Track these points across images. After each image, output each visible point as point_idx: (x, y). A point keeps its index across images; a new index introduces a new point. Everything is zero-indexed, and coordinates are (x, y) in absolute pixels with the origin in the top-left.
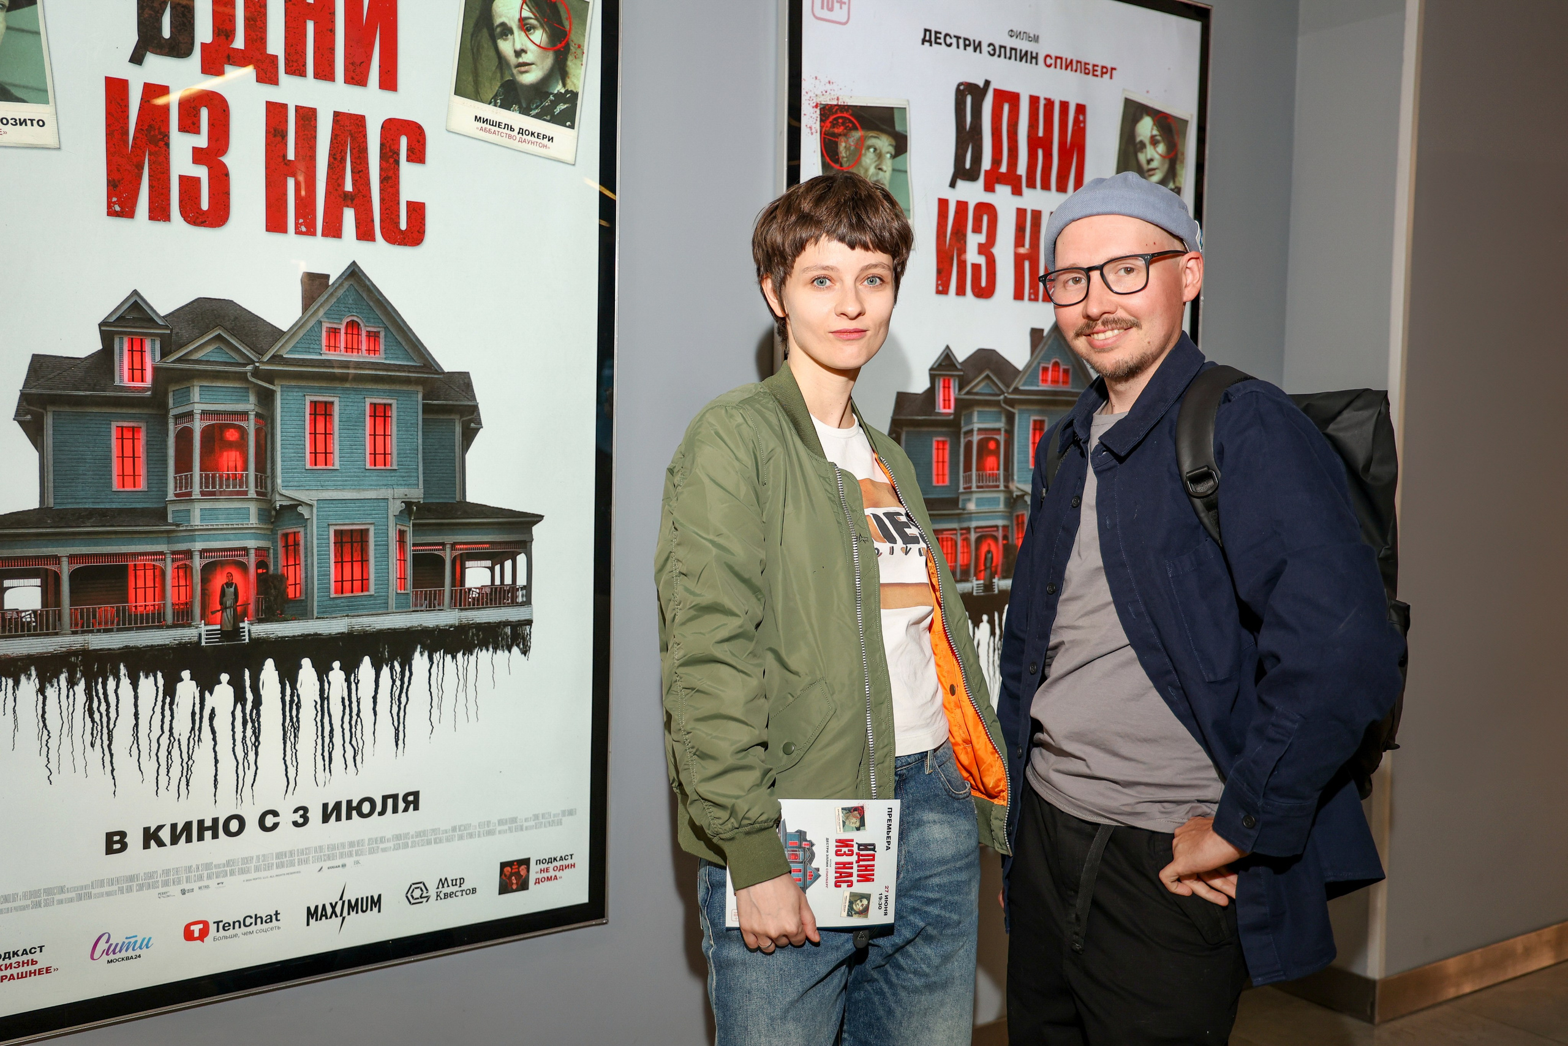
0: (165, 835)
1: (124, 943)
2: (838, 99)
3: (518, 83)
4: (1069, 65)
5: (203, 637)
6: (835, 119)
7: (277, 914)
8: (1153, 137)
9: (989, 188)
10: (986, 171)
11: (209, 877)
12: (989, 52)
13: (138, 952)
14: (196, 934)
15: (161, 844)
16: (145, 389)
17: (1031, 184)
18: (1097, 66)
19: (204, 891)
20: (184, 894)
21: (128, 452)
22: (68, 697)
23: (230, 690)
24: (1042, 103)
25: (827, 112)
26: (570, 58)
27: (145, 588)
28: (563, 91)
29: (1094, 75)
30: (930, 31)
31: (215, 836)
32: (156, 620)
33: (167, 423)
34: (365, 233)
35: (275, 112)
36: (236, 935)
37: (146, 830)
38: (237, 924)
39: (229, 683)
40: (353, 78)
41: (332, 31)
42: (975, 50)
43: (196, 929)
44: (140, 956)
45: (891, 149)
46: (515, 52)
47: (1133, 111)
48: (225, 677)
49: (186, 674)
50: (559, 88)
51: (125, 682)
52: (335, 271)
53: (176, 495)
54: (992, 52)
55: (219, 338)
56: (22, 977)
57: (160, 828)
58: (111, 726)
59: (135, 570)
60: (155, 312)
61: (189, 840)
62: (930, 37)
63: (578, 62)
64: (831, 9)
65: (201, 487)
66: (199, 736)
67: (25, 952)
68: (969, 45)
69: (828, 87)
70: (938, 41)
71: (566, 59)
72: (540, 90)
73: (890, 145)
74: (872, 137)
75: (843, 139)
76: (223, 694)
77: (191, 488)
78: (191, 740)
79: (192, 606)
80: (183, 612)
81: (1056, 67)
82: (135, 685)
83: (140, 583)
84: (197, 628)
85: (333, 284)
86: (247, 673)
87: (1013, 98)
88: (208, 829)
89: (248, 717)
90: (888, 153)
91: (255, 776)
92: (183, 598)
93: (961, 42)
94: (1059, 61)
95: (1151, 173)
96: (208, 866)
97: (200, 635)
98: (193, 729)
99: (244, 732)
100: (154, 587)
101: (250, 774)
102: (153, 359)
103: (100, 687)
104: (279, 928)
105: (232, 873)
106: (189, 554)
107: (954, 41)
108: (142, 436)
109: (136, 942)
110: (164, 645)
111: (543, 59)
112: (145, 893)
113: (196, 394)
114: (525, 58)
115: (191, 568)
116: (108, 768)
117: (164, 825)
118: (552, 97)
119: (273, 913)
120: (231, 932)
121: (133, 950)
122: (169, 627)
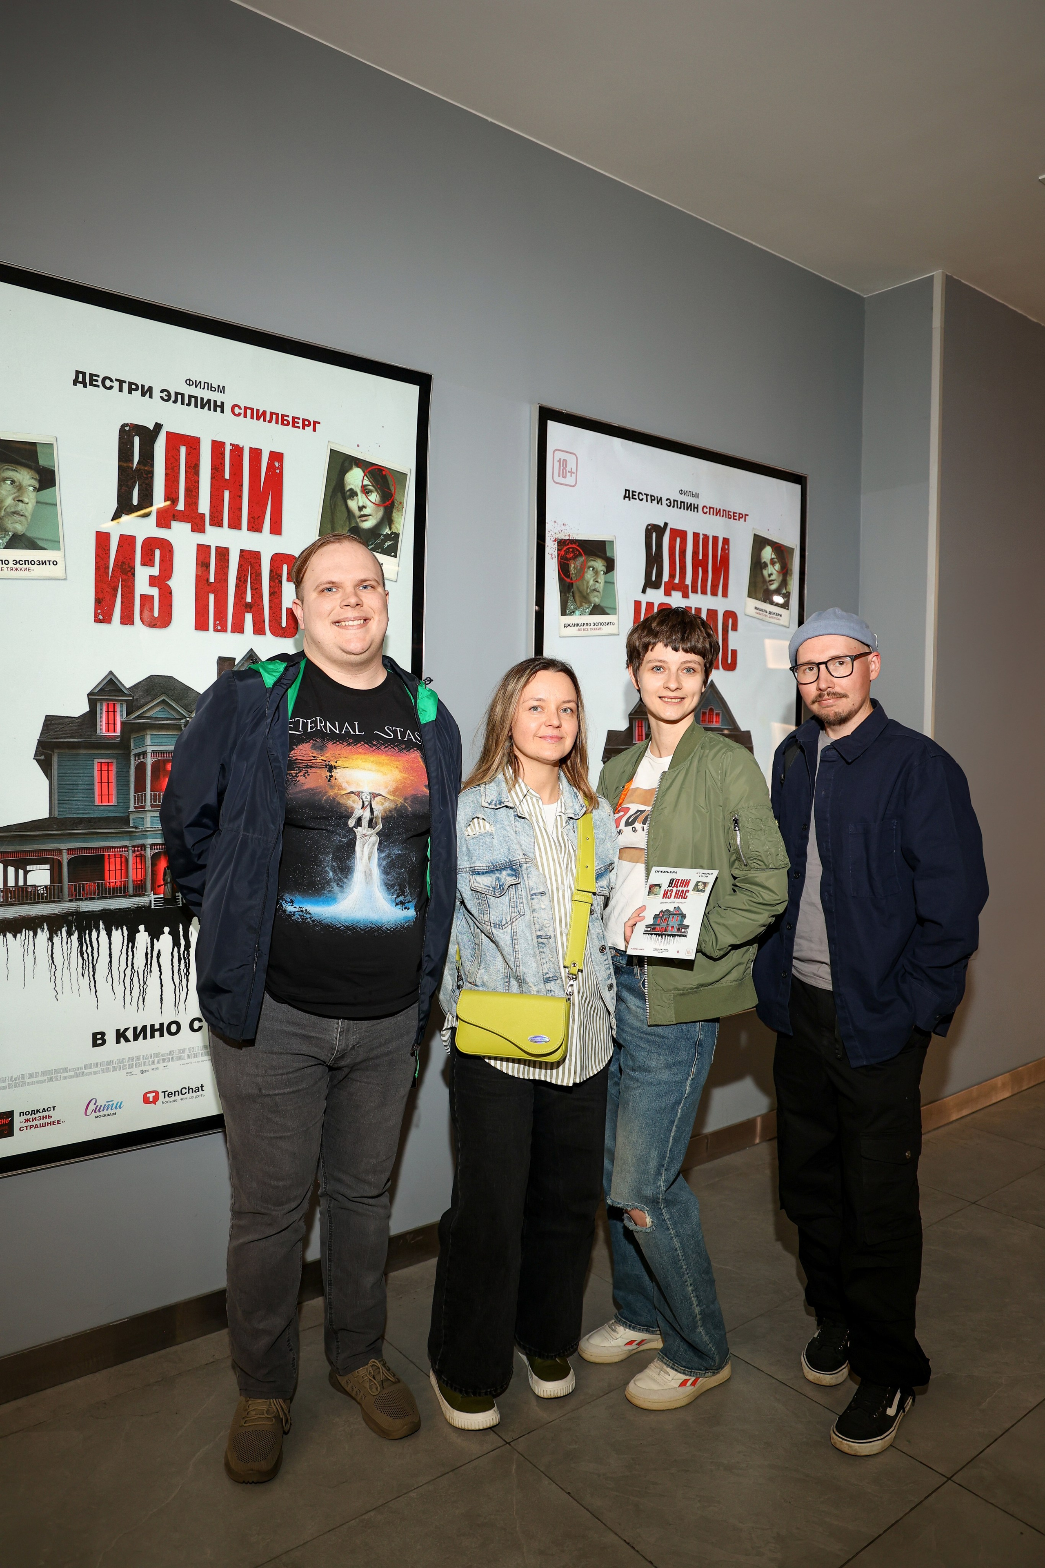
0: (130, 1034)
1: (105, 1105)
2: (569, 536)
3: (360, 528)
4: (718, 512)
5: (153, 902)
6: (567, 549)
7: (202, 1086)
8: (772, 559)
9: (667, 593)
10: (665, 582)
11: (158, 1062)
12: (667, 504)
13: (115, 1111)
14: (151, 1100)
15: (127, 1040)
16: (116, 737)
17: (695, 591)
18: (736, 513)
19: (156, 1072)
20: (143, 1073)
21: (105, 780)
22: (67, 943)
23: (171, 937)
24: (701, 537)
25: (561, 543)
26: (395, 511)
27: (115, 870)
28: (389, 533)
29: (734, 519)
30: (629, 491)
31: (162, 1035)
32: (121, 892)
33: (129, 760)
34: (259, 630)
35: (203, 551)
36: (176, 1100)
37: (118, 1031)
38: (177, 1093)
39: (169, 933)
40: (253, 527)
41: (241, 497)
42: (658, 503)
43: (151, 1096)
44: (115, 1114)
45: (604, 569)
46: (359, 507)
47: (760, 542)
48: (166, 930)
49: (142, 928)
50: (387, 531)
51: (103, 933)
52: (239, 655)
53: (135, 808)
54: (669, 504)
55: (163, 701)
56: (43, 1126)
57: (126, 1029)
58: (95, 963)
59: (109, 858)
60: (123, 685)
61: (145, 1038)
62: (629, 495)
63: (400, 513)
64: (565, 477)
65: (151, 802)
66: (150, 969)
67: (44, 1110)
68: (654, 500)
69: (563, 528)
70: (634, 497)
71: (392, 512)
72: (374, 532)
73: (603, 565)
74: (591, 560)
75: (572, 562)
76: (165, 941)
77: (145, 803)
78: (145, 971)
79: (145, 882)
80: (139, 886)
81: (710, 514)
82: (109, 935)
83: (112, 867)
84: (148, 896)
85: (238, 664)
86: (181, 926)
87: (683, 534)
88: (157, 1030)
89: (182, 956)
90: (602, 570)
91: (187, 995)
92: (139, 877)
93: (649, 497)
94: (712, 510)
95: (771, 583)
96: (157, 1055)
97: (151, 901)
98: (146, 964)
99: (179, 966)
100: (121, 870)
101: (183, 994)
102: (121, 717)
103: (87, 936)
104: (204, 1096)
105: (173, 1059)
106: (143, 847)
107: (644, 497)
108: (114, 768)
109: (113, 1104)
110: (128, 908)
111: (377, 512)
112: (118, 1073)
113: (148, 740)
114: (365, 512)
115: (145, 856)
116: (93, 990)
117: (129, 1028)
118: (382, 537)
119: (199, 1086)
120: (173, 1098)
121: (111, 1109)
122: (131, 896)
